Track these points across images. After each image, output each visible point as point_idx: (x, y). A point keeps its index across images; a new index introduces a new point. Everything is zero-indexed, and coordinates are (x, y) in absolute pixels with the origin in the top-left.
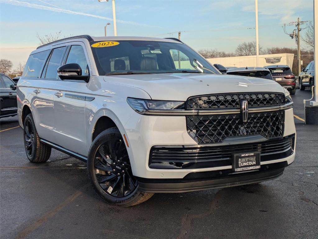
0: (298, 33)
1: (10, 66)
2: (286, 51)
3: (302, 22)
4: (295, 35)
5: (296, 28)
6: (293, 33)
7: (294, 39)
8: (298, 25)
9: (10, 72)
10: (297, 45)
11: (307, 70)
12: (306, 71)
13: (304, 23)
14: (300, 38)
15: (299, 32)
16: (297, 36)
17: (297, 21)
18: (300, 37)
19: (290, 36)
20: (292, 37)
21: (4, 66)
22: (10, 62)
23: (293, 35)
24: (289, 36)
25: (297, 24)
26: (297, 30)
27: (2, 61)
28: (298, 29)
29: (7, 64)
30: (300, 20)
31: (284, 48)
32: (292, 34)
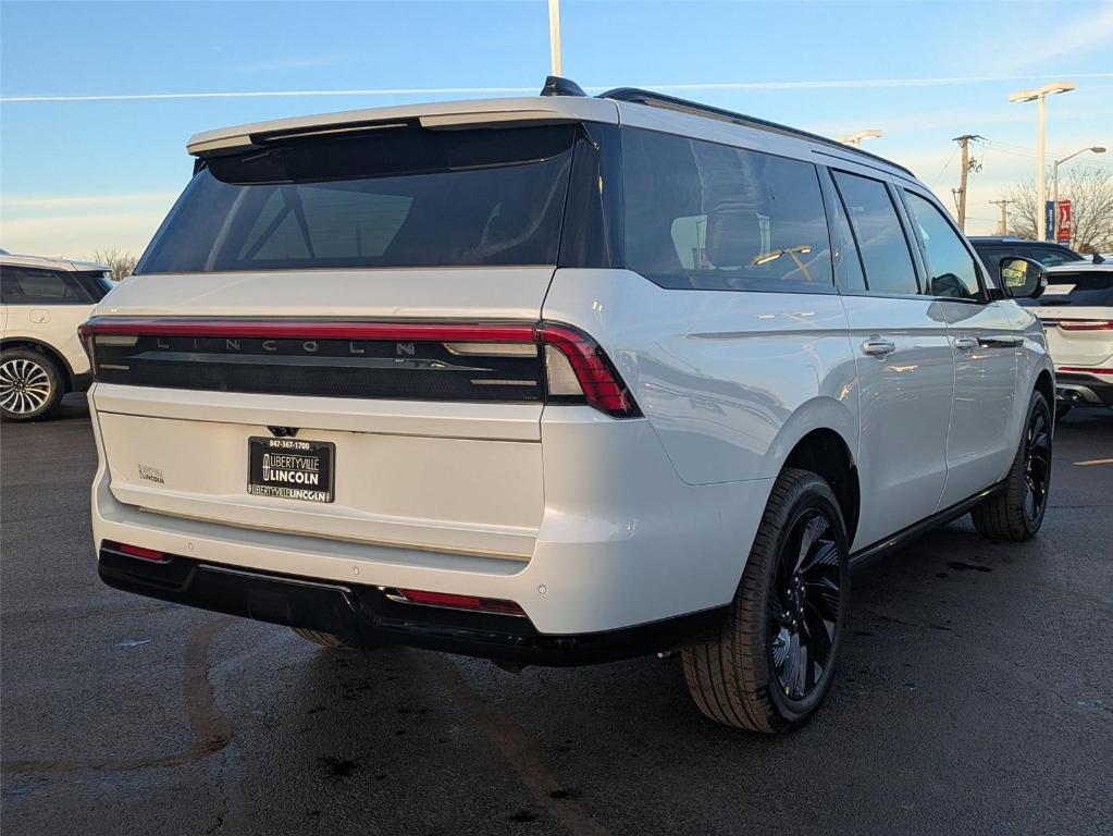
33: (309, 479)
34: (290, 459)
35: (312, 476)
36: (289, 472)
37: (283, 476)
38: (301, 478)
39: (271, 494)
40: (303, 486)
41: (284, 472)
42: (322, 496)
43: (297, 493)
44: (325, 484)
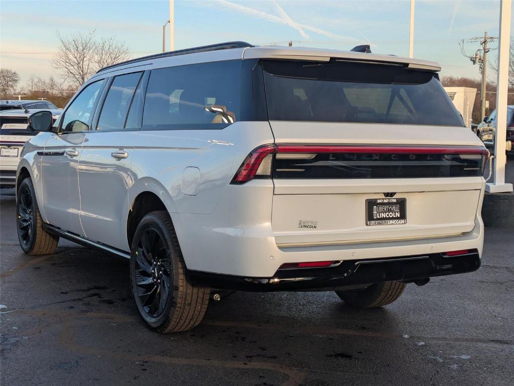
0: (484, 55)
1: (16, 81)
2: (465, 83)
3: (491, 38)
4: (478, 59)
5: (481, 47)
6: (476, 55)
7: (477, 65)
8: (485, 42)
9: (14, 90)
10: (481, 76)
11: (492, 119)
12: (490, 122)
13: (494, 40)
14: (487, 64)
15: (486, 53)
16: (482, 61)
17: (484, 36)
18: (487, 62)
19: (471, 59)
20: (474, 62)
21: (5, 79)
22: (15, 73)
23: (476, 58)
24: (469, 59)
25: (483, 40)
26: (483, 52)
27: (2, 72)
28: (484, 49)
29: (9, 77)
30: (489, 35)
31: (461, 79)
32: (474, 57)
33: (395, 215)
34: (386, 208)
35: (397, 213)
36: (386, 213)
37: (383, 215)
38: (392, 215)
39: (379, 224)
40: (393, 218)
41: (383, 213)
42: (403, 221)
43: (391, 222)
44: (403, 216)
